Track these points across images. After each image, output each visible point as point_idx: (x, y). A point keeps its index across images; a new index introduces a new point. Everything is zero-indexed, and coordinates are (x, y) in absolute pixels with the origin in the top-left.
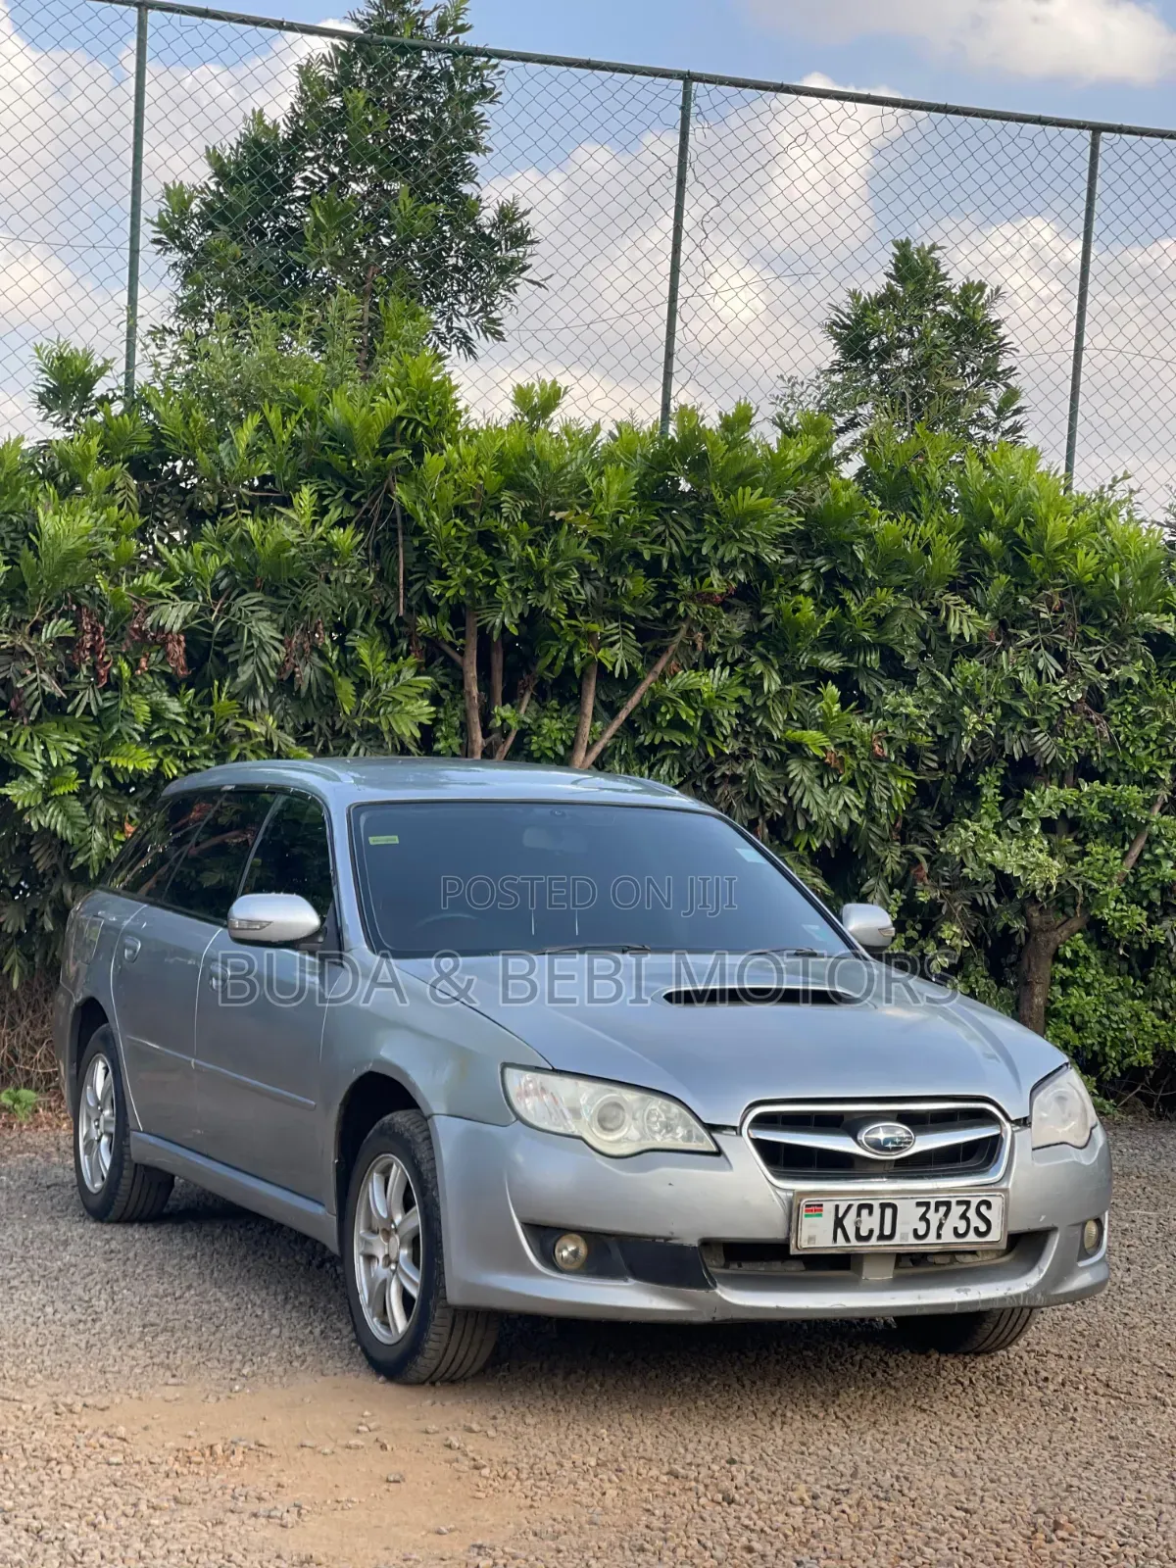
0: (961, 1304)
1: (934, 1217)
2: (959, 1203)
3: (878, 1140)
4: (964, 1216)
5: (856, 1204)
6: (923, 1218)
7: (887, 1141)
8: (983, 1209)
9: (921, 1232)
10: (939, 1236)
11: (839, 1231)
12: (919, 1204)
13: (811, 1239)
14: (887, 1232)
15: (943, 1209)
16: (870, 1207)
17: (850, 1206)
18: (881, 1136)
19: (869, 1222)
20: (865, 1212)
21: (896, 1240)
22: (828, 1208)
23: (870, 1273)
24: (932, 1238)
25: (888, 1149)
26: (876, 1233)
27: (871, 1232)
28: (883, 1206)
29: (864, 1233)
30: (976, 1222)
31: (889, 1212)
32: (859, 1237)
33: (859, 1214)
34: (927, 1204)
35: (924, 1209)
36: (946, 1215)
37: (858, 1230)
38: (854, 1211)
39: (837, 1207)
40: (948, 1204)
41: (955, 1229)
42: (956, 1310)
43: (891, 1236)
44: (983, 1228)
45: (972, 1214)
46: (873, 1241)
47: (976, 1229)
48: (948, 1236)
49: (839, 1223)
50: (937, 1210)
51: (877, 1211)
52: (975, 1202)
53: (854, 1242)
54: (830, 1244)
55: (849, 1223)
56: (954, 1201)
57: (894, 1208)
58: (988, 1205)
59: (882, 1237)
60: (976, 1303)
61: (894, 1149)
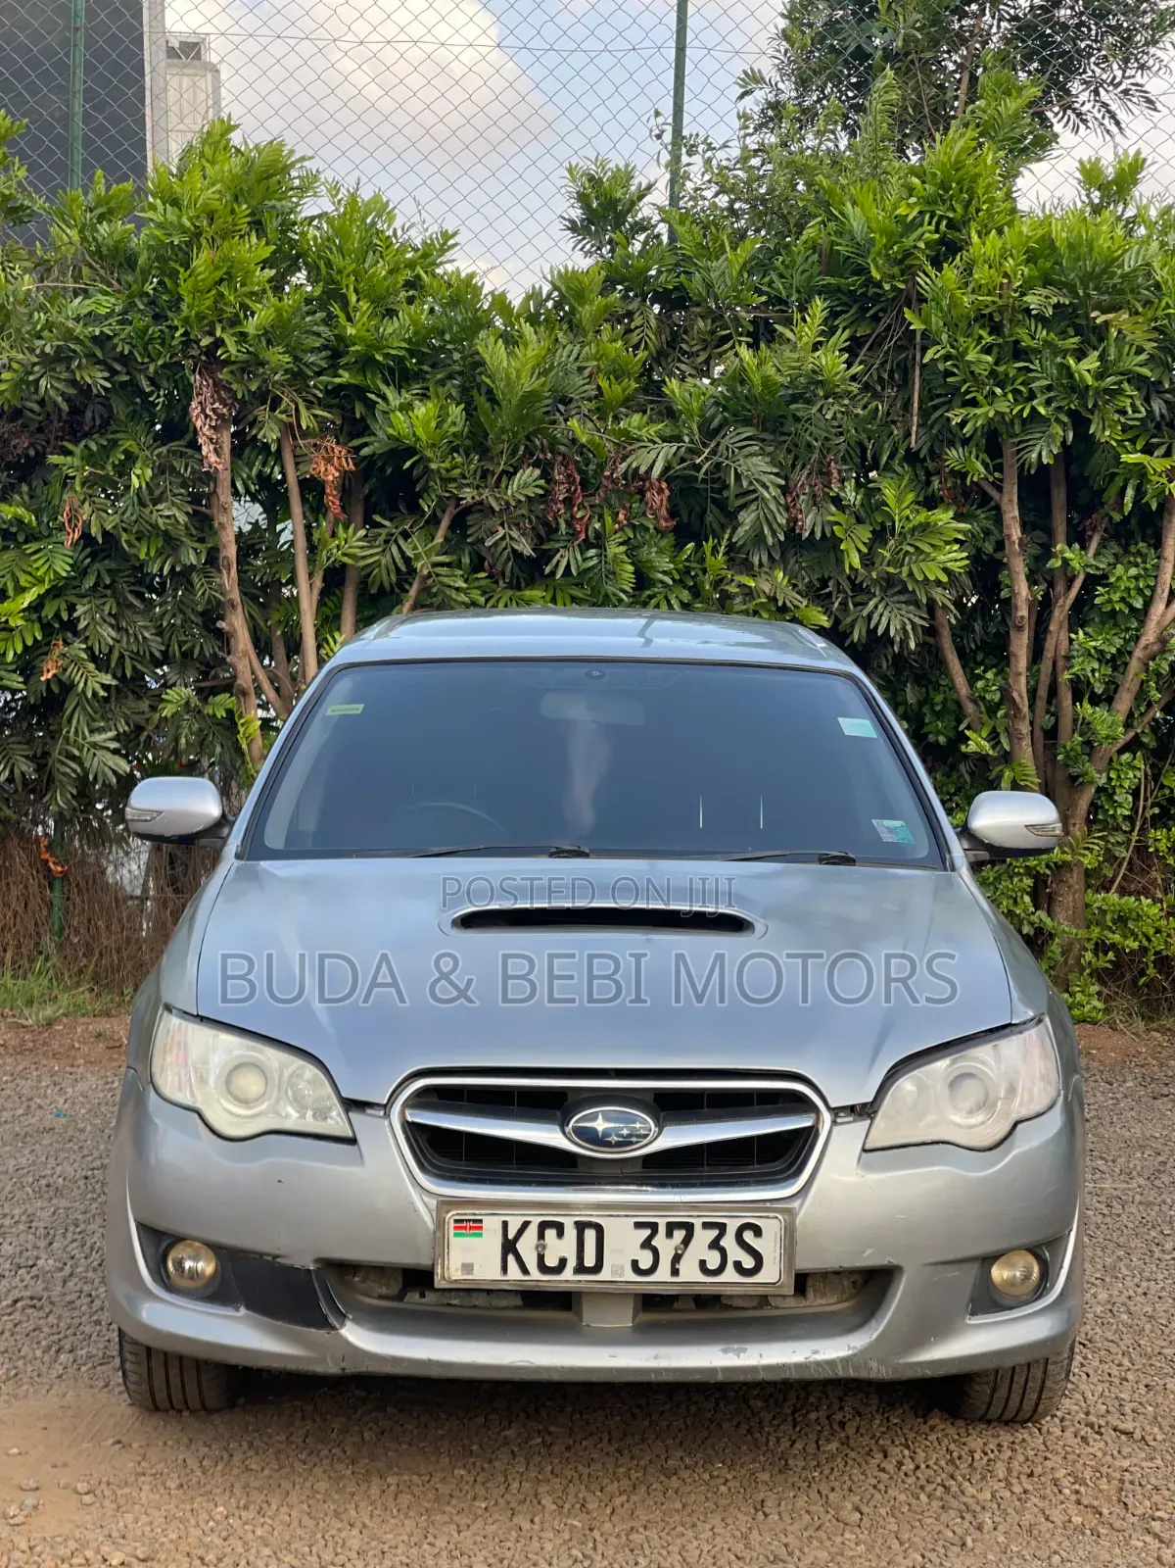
0: (726, 1370)
1: (666, 1246)
2: (706, 1226)
3: (594, 1131)
4: (715, 1244)
5: (536, 1221)
6: (647, 1244)
7: (606, 1133)
8: (748, 1236)
9: (645, 1264)
10: (675, 1272)
11: (511, 1258)
12: (638, 1225)
13: (468, 1268)
14: (590, 1261)
15: (679, 1235)
16: (560, 1229)
17: (526, 1224)
18: (600, 1125)
19: (560, 1248)
20: (550, 1234)
21: (605, 1275)
22: (492, 1224)
23: (592, 1317)
24: (663, 1274)
25: (609, 1144)
26: (572, 1263)
27: (563, 1262)
28: (581, 1227)
29: (551, 1261)
30: (735, 1253)
31: (590, 1236)
32: (543, 1268)
33: (541, 1236)
34: (654, 1227)
35: (647, 1232)
36: (686, 1242)
37: (541, 1258)
38: (532, 1232)
39: (505, 1224)
40: (689, 1228)
41: (703, 1263)
42: (720, 1377)
43: (598, 1268)
44: (748, 1263)
45: (729, 1242)
46: (568, 1274)
47: (738, 1265)
48: (689, 1272)
49: (509, 1247)
50: (669, 1234)
51: (571, 1233)
52: (732, 1226)
53: (535, 1274)
54: (497, 1275)
55: (527, 1246)
56: (698, 1223)
57: (599, 1229)
58: (757, 1231)
59: (580, 1268)
60: (754, 1369)
61: (619, 1144)
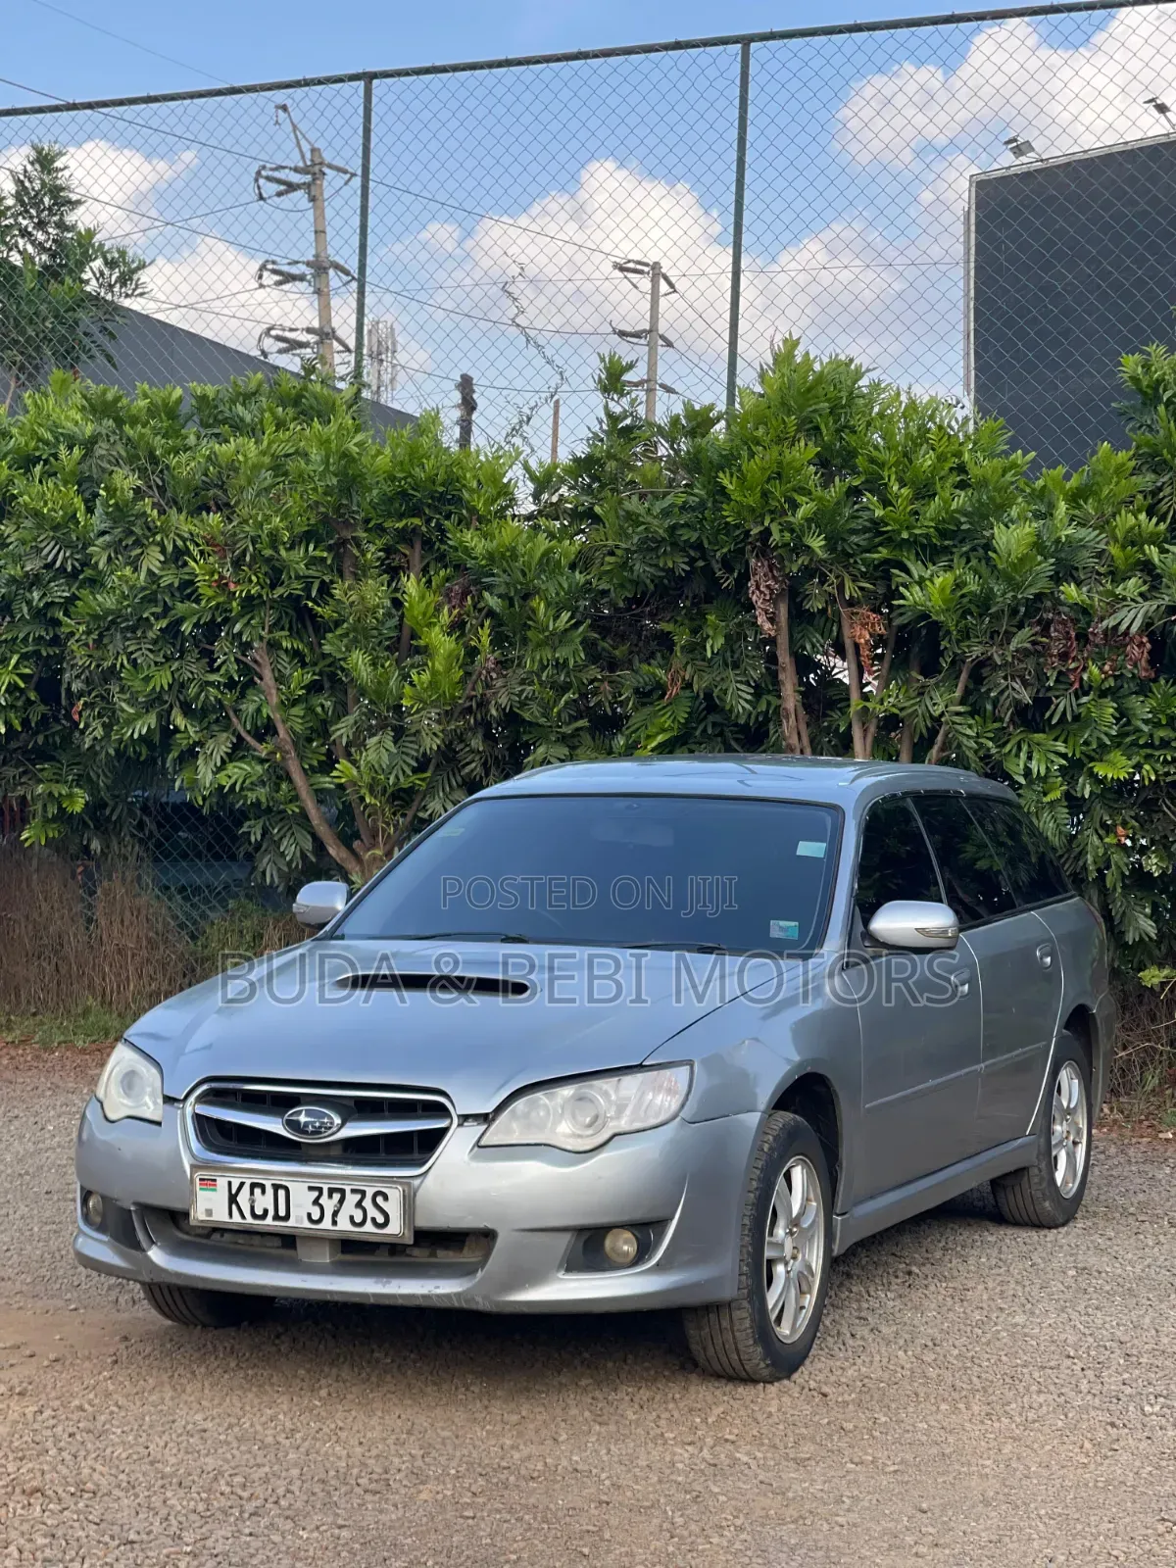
0: (375, 1295)
1: (329, 1205)
2: (354, 1191)
3: (298, 1122)
4: (359, 1205)
5: (248, 1183)
6: (316, 1202)
7: (306, 1124)
8: (380, 1200)
9: (316, 1216)
10: (335, 1223)
11: (234, 1207)
12: (311, 1189)
13: (209, 1212)
14: (282, 1213)
15: (337, 1196)
16: (263, 1187)
17: (242, 1184)
18: (303, 1119)
19: (264, 1202)
20: (258, 1191)
21: (291, 1223)
22: (222, 1183)
24: (327, 1224)
25: (306, 1133)
26: (271, 1213)
27: (266, 1212)
28: (276, 1187)
29: (259, 1212)
30: (372, 1212)
31: (281, 1193)
32: (254, 1216)
33: (252, 1193)
34: (320, 1190)
35: (316, 1194)
36: (341, 1201)
37: (252, 1208)
38: (246, 1189)
39: (230, 1183)
40: (342, 1192)
41: (352, 1218)
42: (372, 1301)
43: (287, 1217)
44: (381, 1219)
45: (367, 1203)
46: (269, 1220)
47: (374, 1220)
48: (344, 1225)
49: (233, 1199)
50: (330, 1196)
51: (270, 1191)
52: (370, 1192)
53: (249, 1220)
54: (227, 1219)
55: (243, 1199)
56: (348, 1189)
57: (287, 1190)
58: (386, 1198)
59: (276, 1217)
60: (393, 1296)
61: (313, 1133)
